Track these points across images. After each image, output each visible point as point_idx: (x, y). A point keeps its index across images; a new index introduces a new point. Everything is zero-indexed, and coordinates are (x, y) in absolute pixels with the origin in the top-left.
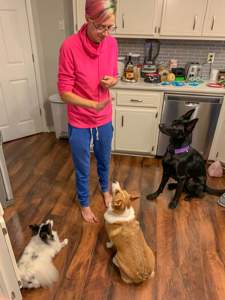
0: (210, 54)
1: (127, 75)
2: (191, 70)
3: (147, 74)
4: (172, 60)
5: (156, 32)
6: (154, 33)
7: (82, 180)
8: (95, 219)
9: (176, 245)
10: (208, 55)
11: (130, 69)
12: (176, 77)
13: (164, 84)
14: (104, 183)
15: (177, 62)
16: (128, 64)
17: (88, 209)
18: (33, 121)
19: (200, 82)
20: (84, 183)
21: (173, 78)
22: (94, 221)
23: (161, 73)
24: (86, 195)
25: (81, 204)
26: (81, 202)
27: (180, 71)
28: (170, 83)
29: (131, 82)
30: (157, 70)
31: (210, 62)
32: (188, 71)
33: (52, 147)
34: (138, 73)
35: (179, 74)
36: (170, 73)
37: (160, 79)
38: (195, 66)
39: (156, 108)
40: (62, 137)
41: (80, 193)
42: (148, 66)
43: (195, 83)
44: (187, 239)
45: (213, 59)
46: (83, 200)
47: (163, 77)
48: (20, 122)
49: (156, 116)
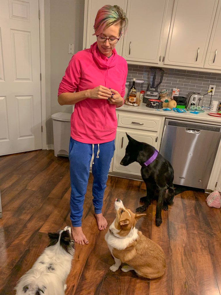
0: (211, 86)
1: (130, 99)
2: (193, 99)
3: (149, 100)
4: (174, 89)
5: (160, 60)
6: (158, 62)
7: (77, 198)
8: (86, 241)
9: (171, 276)
10: (209, 87)
11: (133, 94)
12: (177, 105)
13: (166, 110)
14: (98, 204)
15: (179, 91)
16: (131, 88)
17: (79, 229)
18: (33, 137)
19: (201, 110)
20: (79, 202)
21: (174, 105)
22: (84, 243)
23: (163, 100)
24: (79, 215)
25: (72, 224)
26: (73, 222)
27: (182, 99)
28: (172, 109)
29: (134, 106)
30: (160, 97)
31: (211, 94)
32: (189, 99)
33: (49, 164)
34: (140, 98)
35: (181, 102)
36: (172, 100)
37: (162, 105)
38: (196, 96)
39: (157, 132)
40: (61, 155)
41: (74, 212)
42: (151, 93)
43: (196, 111)
44: (183, 271)
45: (214, 90)
46: (76, 220)
47: (164, 104)
48: (21, 137)
49: (156, 140)
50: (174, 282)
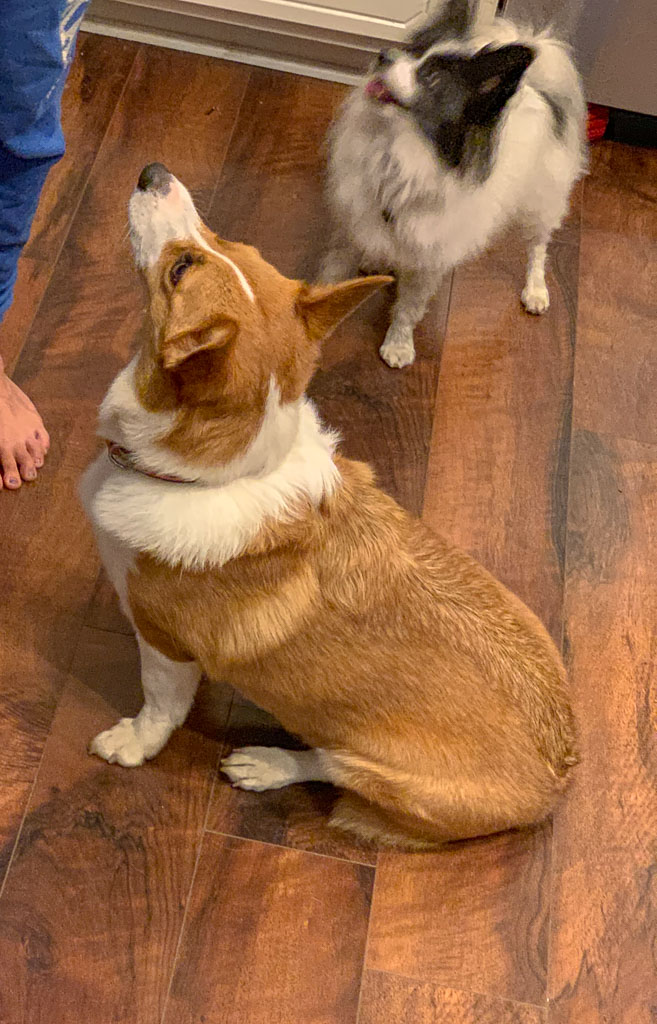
50: (560, 871)
